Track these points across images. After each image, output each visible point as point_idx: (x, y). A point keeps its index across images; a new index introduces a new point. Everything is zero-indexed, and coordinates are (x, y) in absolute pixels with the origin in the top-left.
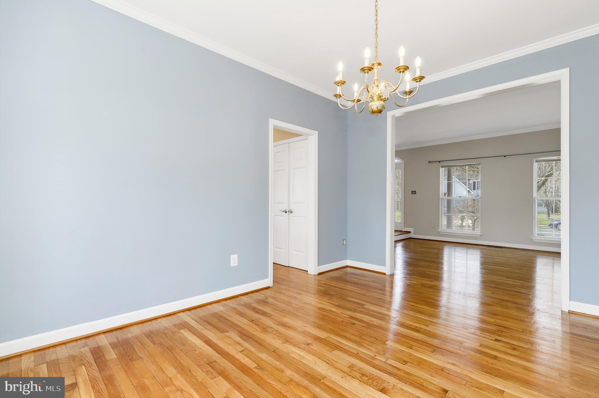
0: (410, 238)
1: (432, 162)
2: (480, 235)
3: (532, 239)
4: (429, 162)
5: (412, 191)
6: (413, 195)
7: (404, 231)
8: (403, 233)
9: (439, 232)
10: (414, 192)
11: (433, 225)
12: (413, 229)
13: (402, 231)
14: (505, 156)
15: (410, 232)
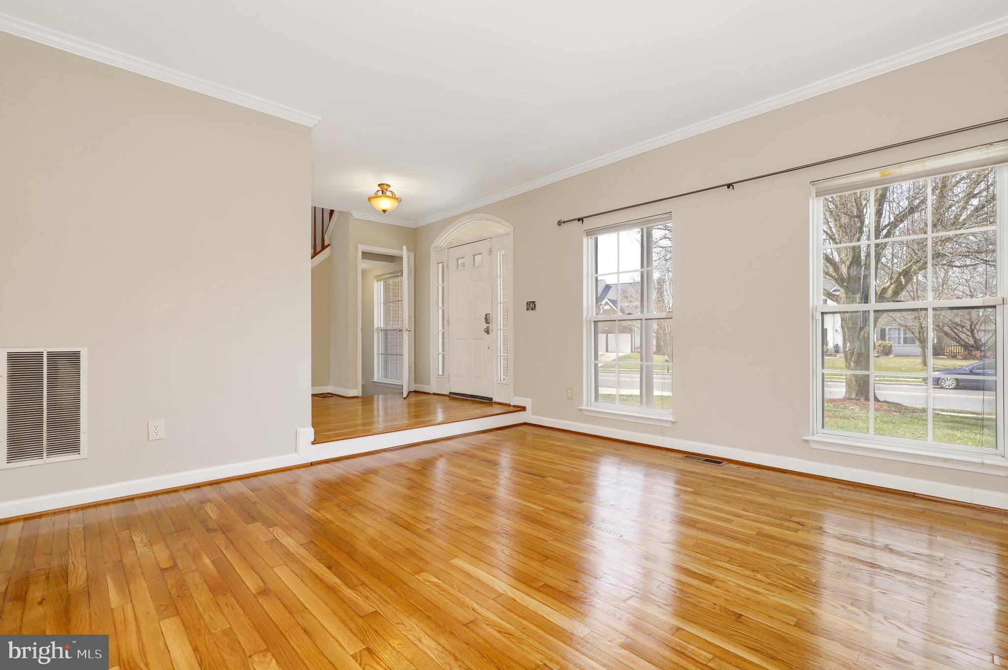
0: (525, 424)
1: (564, 222)
2: (673, 422)
3: (807, 441)
4: (559, 223)
5: (527, 303)
6: (530, 312)
7: (514, 406)
8: (512, 409)
9: (581, 410)
10: (531, 306)
11: (570, 391)
12: (530, 400)
13: (509, 405)
14: (729, 186)
15: (523, 409)
